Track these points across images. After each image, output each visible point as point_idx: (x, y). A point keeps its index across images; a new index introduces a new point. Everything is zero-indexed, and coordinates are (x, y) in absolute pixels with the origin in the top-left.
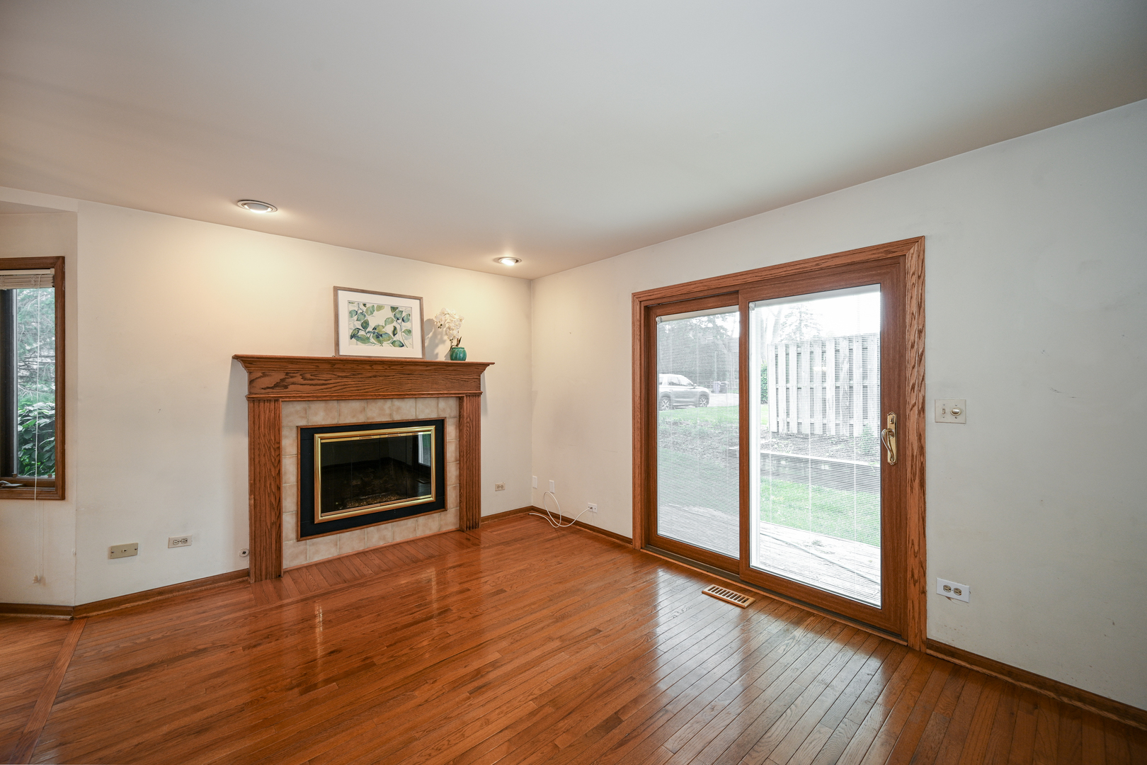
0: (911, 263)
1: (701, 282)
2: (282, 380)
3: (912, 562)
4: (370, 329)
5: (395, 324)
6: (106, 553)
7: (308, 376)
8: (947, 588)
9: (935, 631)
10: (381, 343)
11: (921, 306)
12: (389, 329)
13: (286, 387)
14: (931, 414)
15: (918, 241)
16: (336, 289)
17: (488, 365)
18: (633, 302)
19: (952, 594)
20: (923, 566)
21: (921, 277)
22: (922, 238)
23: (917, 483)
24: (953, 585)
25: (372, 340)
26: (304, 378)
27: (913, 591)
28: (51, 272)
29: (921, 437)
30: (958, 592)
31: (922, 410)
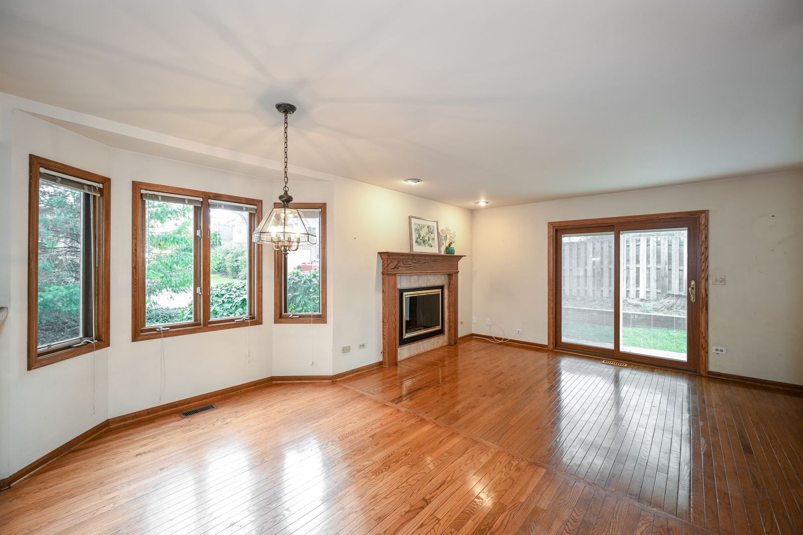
0: (703, 221)
1: (592, 220)
2: (397, 265)
3: (702, 341)
4: (421, 238)
5: (429, 235)
6: (341, 350)
7: (404, 263)
8: (717, 350)
9: (712, 368)
10: (425, 245)
11: (706, 238)
12: (427, 238)
13: (398, 268)
14: (711, 281)
15: (706, 212)
16: (410, 218)
17: (462, 256)
18: (549, 227)
19: (719, 352)
20: (707, 342)
21: (707, 226)
22: (707, 211)
23: (704, 309)
24: (719, 348)
25: (422, 244)
26: (403, 264)
27: (703, 353)
28: (320, 210)
29: (706, 290)
30: (722, 351)
31: (707, 280)
